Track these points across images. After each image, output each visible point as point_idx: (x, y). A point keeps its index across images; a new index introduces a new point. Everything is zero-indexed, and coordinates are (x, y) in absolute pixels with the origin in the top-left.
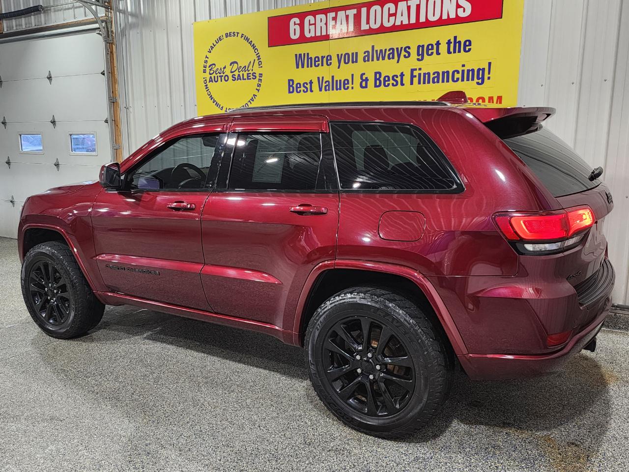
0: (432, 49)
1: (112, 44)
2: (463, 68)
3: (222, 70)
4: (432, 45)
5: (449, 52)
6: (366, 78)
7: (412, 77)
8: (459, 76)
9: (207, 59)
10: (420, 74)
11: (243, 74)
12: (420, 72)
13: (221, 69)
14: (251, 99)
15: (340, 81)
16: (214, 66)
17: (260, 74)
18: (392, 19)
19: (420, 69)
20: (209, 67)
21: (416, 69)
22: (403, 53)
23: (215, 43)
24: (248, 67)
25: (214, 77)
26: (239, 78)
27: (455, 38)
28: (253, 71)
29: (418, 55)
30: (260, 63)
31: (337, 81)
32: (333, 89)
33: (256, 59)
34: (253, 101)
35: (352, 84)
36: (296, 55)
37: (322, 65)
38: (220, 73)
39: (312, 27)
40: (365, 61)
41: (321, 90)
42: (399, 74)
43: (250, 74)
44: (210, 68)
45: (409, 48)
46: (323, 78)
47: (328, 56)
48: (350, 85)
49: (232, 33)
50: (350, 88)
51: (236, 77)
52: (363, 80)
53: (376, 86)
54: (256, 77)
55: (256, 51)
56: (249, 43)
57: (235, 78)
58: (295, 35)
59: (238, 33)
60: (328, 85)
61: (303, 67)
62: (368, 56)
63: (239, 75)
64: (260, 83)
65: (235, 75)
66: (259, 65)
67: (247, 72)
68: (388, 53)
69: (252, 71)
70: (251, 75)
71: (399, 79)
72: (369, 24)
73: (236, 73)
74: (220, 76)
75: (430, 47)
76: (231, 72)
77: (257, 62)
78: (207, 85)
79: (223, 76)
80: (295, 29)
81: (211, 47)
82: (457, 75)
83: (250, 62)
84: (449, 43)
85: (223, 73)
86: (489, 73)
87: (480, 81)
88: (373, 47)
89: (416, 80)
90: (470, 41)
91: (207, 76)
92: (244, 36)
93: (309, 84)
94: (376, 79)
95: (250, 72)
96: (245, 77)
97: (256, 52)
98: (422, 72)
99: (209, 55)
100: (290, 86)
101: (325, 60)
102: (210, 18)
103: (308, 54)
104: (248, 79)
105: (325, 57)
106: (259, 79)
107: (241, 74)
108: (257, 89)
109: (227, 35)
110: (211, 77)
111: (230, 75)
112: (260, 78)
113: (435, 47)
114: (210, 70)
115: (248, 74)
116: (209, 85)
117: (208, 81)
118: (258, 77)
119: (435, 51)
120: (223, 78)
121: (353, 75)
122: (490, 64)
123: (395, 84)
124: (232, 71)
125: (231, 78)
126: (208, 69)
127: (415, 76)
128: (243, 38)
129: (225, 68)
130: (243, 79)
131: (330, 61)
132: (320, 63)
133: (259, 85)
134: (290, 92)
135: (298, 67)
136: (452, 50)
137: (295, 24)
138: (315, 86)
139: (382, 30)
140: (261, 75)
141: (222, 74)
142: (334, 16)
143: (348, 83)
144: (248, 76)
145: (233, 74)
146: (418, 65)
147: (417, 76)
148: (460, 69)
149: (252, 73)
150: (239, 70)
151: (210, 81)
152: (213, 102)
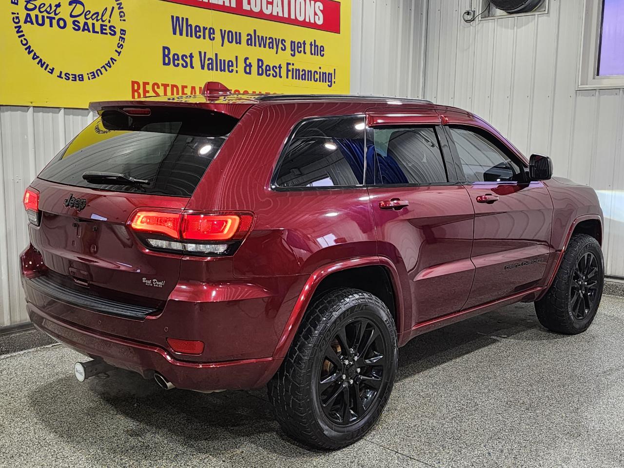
2: (320, 70)
3: (55, 8)
4: (300, 44)
5: (311, 54)
6: (250, 63)
7: (288, 71)
8: (318, 77)
10: (293, 69)
11: (93, 24)
13: (52, 7)
14: (106, 64)
15: (224, 61)
17: (121, 30)
18: (270, 7)
19: (293, 64)
21: (290, 64)
22: (280, 45)
24: (103, 15)
25: (38, 17)
26: (86, 28)
27: (315, 41)
28: (111, 24)
29: (292, 50)
30: (122, 14)
31: (221, 60)
32: (217, 70)
33: (116, 7)
34: (110, 67)
35: (237, 67)
36: (173, 17)
37: (204, 38)
38: (50, 13)
40: (248, 44)
41: (203, 68)
42: (277, 66)
43: (106, 26)
45: (285, 41)
46: (205, 53)
47: (210, 29)
48: (234, 68)
50: (235, 71)
51: (81, 25)
52: (247, 65)
53: (259, 74)
54: (115, 32)
57: (79, 27)
60: (212, 63)
61: (181, 34)
62: (251, 39)
63: (86, 24)
64: (121, 43)
65: (79, 22)
66: (121, 17)
67: (100, 22)
68: (268, 41)
69: (109, 22)
70: (107, 28)
71: (278, 71)
72: (250, 5)
73: (81, 20)
74: (48, 17)
76: (71, 16)
77: (116, 11)
78: (20, 27)
79: (54, 18)
82: (316, 76)
83: (106, 9)
84: (311, 44)
85: (56, 14)
86: (334, 78)
87: (330, 84)
88: (255, 31)
89: (290, 74)
90: (324, 47)
91: (21, 11)
93: (189, 58)
94: (259, 67)
95: (106, 23)
96: (98, 29)
98: (294, 67)
100: (164, 56)
101: (207, 31)
103: (187, 19)
104: (102, 33)
105: (207, 28)
106: (120, 37)
107: (90, 22)
108: (116, 51)
110: (29, 15)
111: (70, 21)
112: (123, 36)
113: (302, 46)
114: (29, 3)
115: (102, 26)
116: (25, 27)
117: (22, 20)
118: (118, 34)
119: (302, 49)
120: (55, 22)
121: (237, 57)
122: (335, 70)
123: (275, 75)
124: (73, 14)
127: (290, 71)
129: (58, 6)
130: (94, 32)
131: (214, 36)
132: (202, 34)
133: (120, 46)
134: (164, 64)
135: (175, 33)
136: (313, 52)
138: (196, 62)
140: (123, 32)
143: (232, 66)
144: (102, 29)
145: (75, 19)
146: (291, 60)
147: (291, 71)
148: (318, 71)
149: (109, 25)
150: (85, 15)
151: (26, 22)
152: (34, 59)
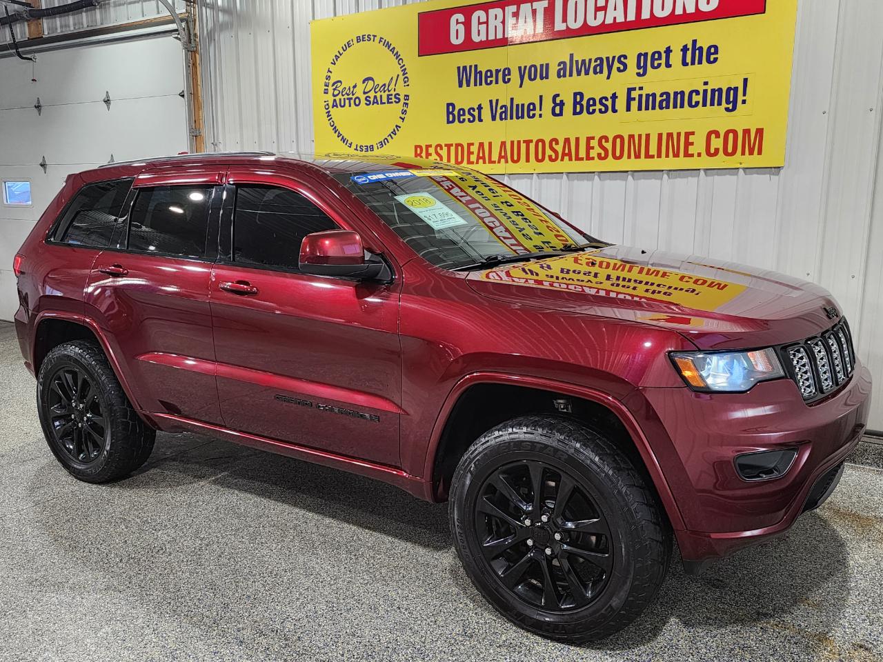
0: (660, 58)
1: (195, 52)
2: (705, 87)
3: (352, 89)
4: (659, 53)
5: (685, 63)
6: (562, 101)
7: (630, 99)
8: (700, 98)
9: (329, 74)
10: (640, 96)
11: (381, 96)
12: (640, 92)
13: (349, 89)
14: (392, 133)
15: (523, 105)
16: (339, 84)
17: (405, 96)
18: (601, 14)
19: (641, 88)
20: (333, 85)
21: (634, 89)
22: (616, 65)
23: (341, 51)
24: (389, 86)
25: (340, 100)
26: (375, 101)
27: (695, 42)
28: (396, 92)
29: (639, 67)
30: (406, 79)
31: (517, 106)
32: (511, 118)
33: (401, 73)
34: (395, 134)
35: (541, 110)
36: (459, 68)
37: (497, 83)
38: (348, 95)
39: (483, 27)
40: (559, 76)
41: (494, 118)
42: (609, 96)
43: (392, 95)
44: (334, 87)
45: (625, 57)
46: (497, 100)
47: (505, 70)
48: (537, 112)
49: (366, 37)
50: (537, 116)
51: (372, 100)
52: (556, 105)
53: (575, 113)
54: (399, 99)
55: (400, 62)
56: (391, 50)
57: (370, 101)
58: (457, 38)
59: (375, 36)
60: (505, 112)
61: (468, 85)
62: (564, 69)
63: (375, 97)
64: (405, 108)
65: (370, 97)
66: (405, 82)
67: (387, 93)
68: (593, 64)
69: (395, 90)
70: (393, 97)
71: (609, 103)
72: (566, 22)
73: (372, 94)
74: (348, 99)
75: (656, 56)
76: (365, 93)
77: (401, 77)
78: (329, 112)
79: (352, 98)
80: (457, 30)
81: (336, 56)
82: (695, 98)
83: (392, 79)
84: (685, 49)
85: (353, 95)
86: (744, 94)
87: (730, 106)
88: (572, 56)
89: (634, 104)
90: (716, 47)
91: (330, 98)
92: (383, 41)
93: (477, 111)
94: (575, 103)
95: (392, 92)
96: (385, 100)
97: (400, 64)
98: (644, 93)
99: (332, 67)
100: (448, 113)
101: (500, 74)
102: (335, 15)
103: (476, 66)
104: (388, 103)
105: (500, 70)
106: (404, 103)
107: (378, 95)
108: (401, 118)
109: (358, 39)
110: (335, 100)
111: (363, 97)
112: (406, 101)
113: (664, 55)
114: (334, 89)
115: (388, 95)
116: (333, 111)
117: (331, 105)
118: (402, 101)
119: (663, 61)
120: (352, 102)
121: (541, 97)
122: (746, 81)
123: (603, 109)
124: (366, 91)
125: (363, 101)
126: (330, 89)
127: (634, 99)
128: (382, 43)
129: (355, 87)
130: (382, 103)
131: (509, 77)
132: (493, 79)
133: (404, 112)
134: (449, 122)
135: (461, 85)
136: (689, 60)
137: (458, 23)
138: (486, 113)
139: (586, 30)
140: (407, 97)
141: (351, 96)
142: (515, 10)
143: (534, 109)
144: (388, 99)
145: (367, 95)
146: (637, 82)
147: (637, 99)
148: (701, 88)
149: (394, 93)
150: (375, 89)
151: (333, 106)
152: (338, 137)
